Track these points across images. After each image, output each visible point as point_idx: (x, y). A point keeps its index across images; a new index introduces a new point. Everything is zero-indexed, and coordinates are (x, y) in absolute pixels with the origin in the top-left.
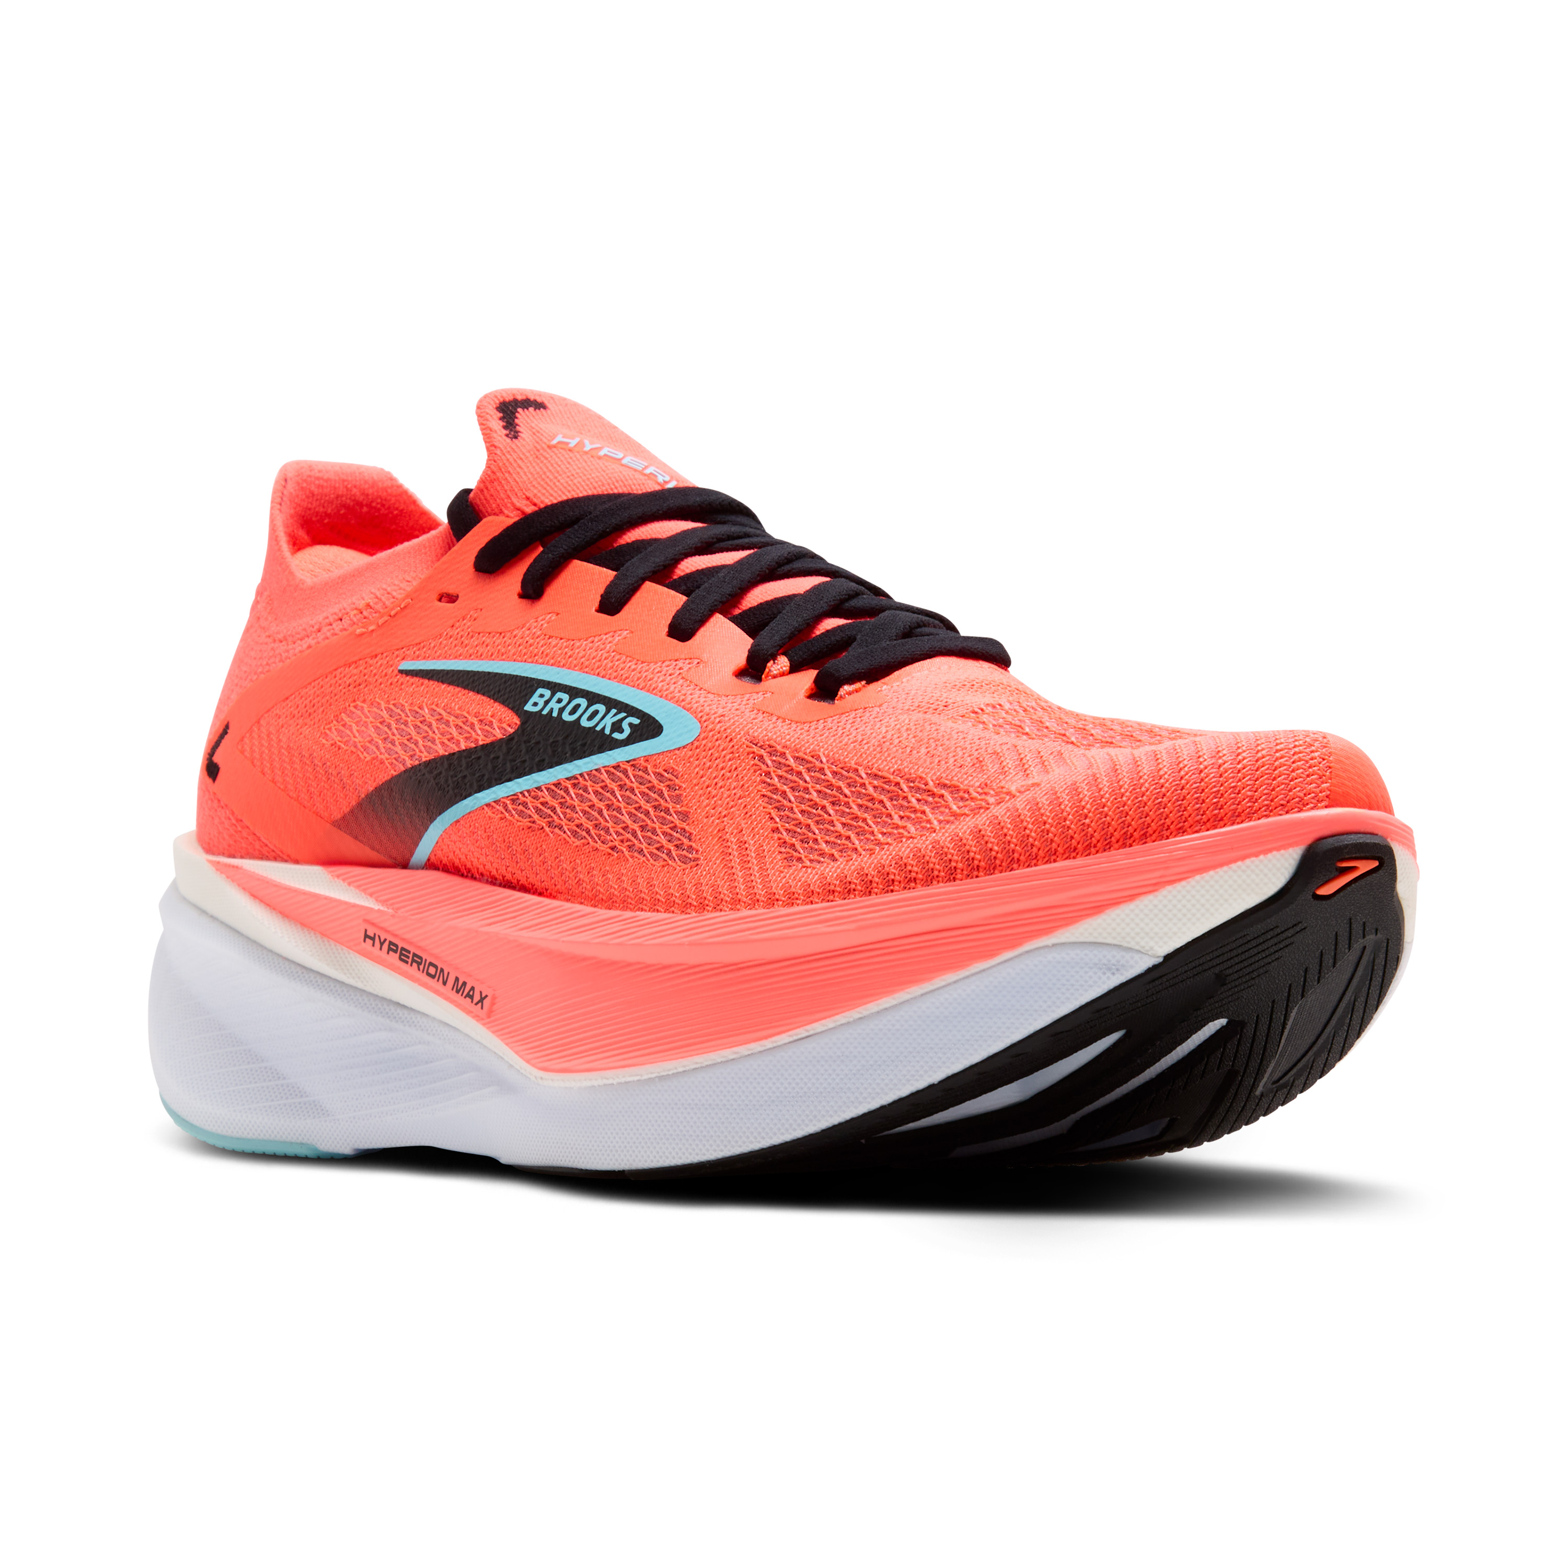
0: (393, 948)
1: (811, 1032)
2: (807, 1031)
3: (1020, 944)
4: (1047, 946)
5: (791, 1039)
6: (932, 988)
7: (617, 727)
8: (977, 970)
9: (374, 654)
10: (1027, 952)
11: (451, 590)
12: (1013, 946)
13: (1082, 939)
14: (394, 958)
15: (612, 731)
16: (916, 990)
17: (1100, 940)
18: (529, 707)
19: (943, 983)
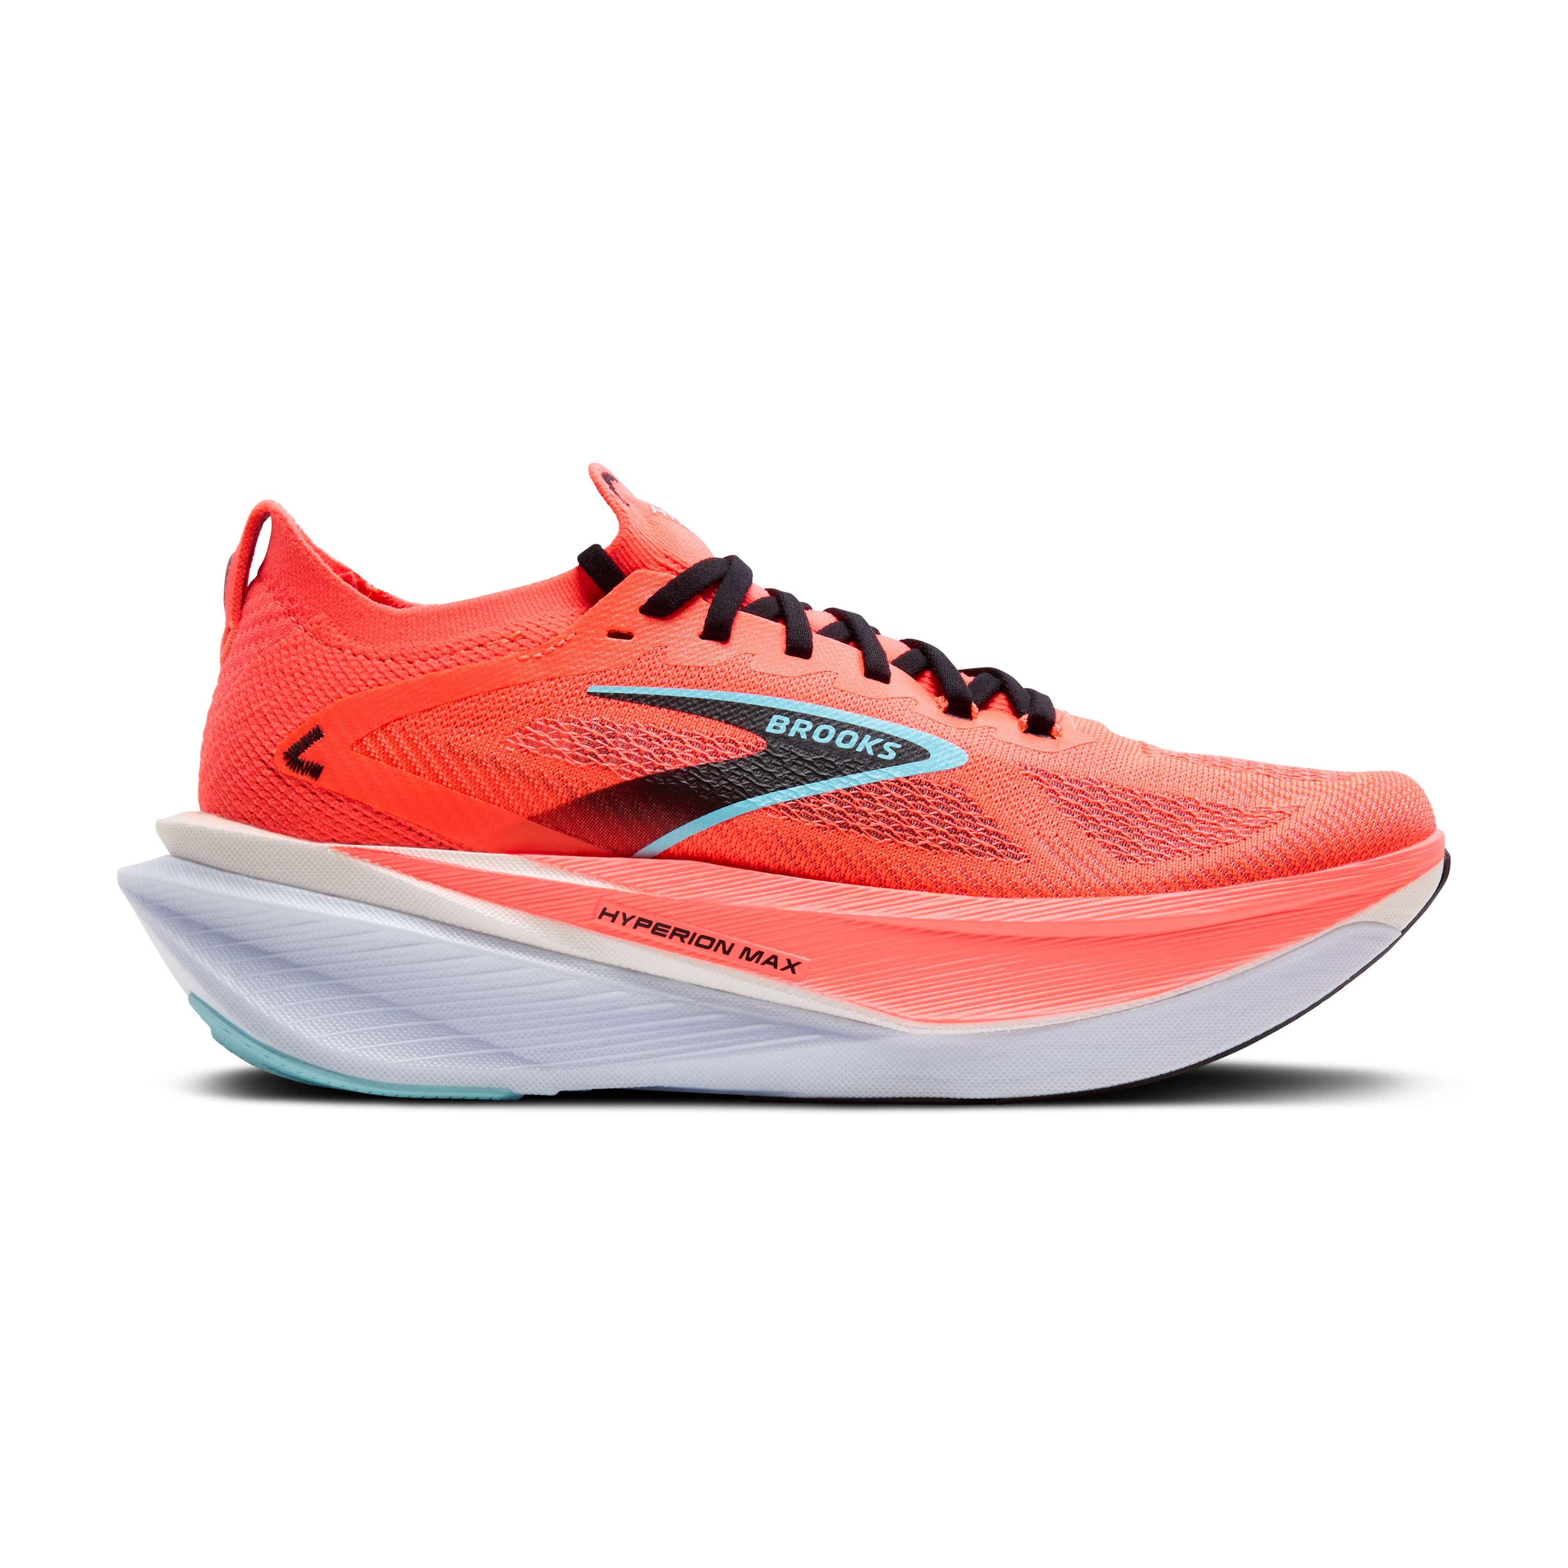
0: (642, 923)
1: (1193, 989)
2: (1189, 988)
3: (1334, 923)
4: (1348, 925)
5: (1177, 994)
6: (1279, 955)
7: (879, 748)
8: (1307, 942)
9: (551, 676)
10: (1337, 929)
11: (623, 627)
12: (1329, 924)
13: (1368, 920)
14: (645, 933)
15: (876, 753)
16: (1269, 956)
17: (1377, 920)
18: (769, 729)
19: (1287, 951)
